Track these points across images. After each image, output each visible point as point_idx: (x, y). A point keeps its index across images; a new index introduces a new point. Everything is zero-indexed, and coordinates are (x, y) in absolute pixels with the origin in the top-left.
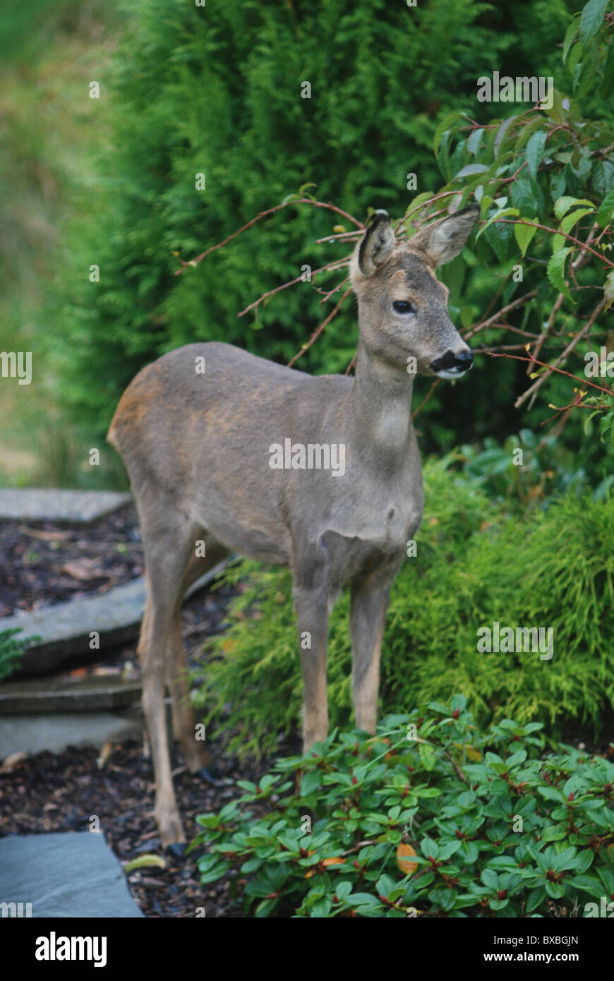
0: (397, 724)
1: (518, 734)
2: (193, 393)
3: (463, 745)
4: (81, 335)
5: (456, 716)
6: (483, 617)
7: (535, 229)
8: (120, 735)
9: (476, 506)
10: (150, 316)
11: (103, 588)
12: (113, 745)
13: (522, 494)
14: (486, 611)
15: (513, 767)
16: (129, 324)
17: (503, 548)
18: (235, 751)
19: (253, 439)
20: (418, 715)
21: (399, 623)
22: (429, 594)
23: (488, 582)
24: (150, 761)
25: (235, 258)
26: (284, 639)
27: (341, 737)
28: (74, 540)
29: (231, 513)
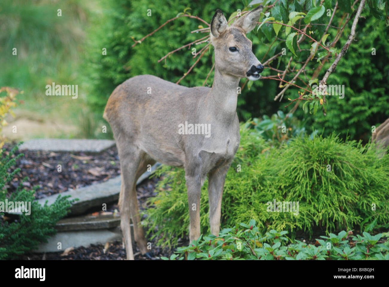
0: (227, 232)
1: (277, 236)
2: (139, 96)
3: (254, 241)
4: (96, 75)
5: (251, 229)
6: (262, 188)
7: (281, 25)
8: (112, 239)
9: (259, 142)
10: (124, 67)
11: (105, 179)
12: (110, 244)
13: (279, 138)
14: (263, 185)
15: (275, 249)
16: (115, 70)
17: (271, 159)
18: (160, 245)
19: (167, 115)
20: (236, 228)
21: (227, 190)
22: (240, 179)
23: (265, 174)
24: (125, 250)
25: (158, 42)
26: (180, 199)
27: (204, 238)
28: (93, 160)
29: (158, 146)
